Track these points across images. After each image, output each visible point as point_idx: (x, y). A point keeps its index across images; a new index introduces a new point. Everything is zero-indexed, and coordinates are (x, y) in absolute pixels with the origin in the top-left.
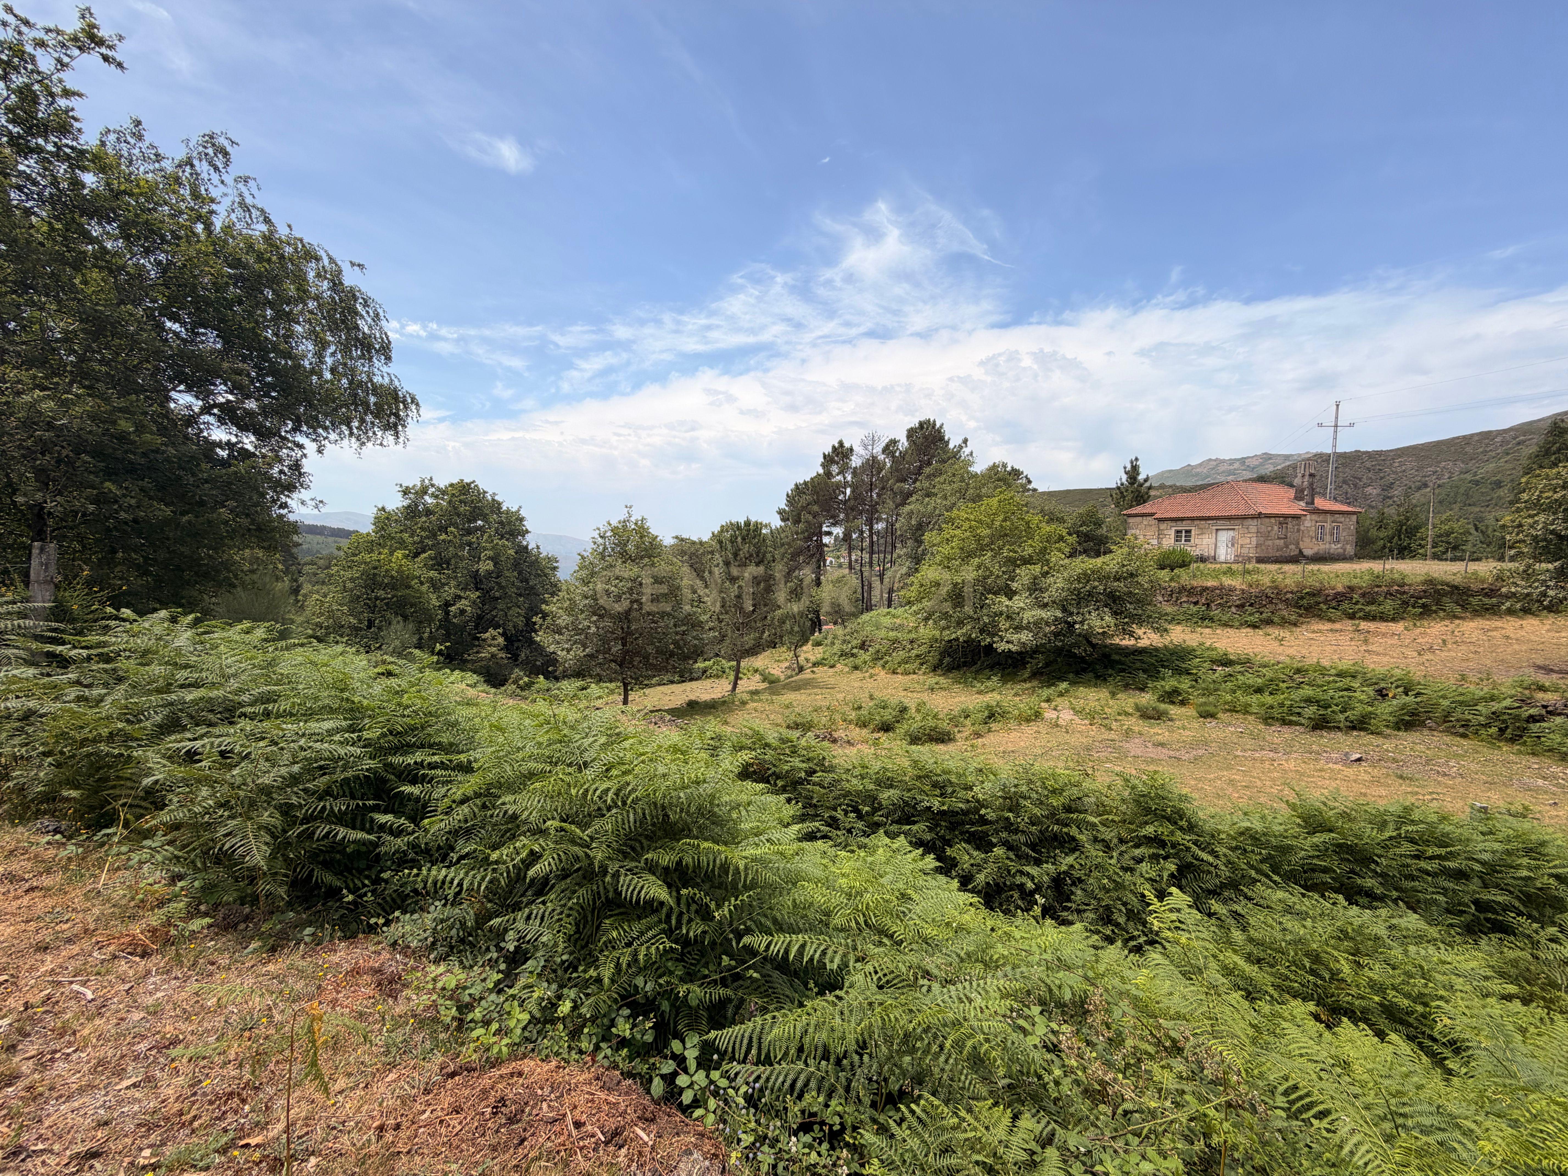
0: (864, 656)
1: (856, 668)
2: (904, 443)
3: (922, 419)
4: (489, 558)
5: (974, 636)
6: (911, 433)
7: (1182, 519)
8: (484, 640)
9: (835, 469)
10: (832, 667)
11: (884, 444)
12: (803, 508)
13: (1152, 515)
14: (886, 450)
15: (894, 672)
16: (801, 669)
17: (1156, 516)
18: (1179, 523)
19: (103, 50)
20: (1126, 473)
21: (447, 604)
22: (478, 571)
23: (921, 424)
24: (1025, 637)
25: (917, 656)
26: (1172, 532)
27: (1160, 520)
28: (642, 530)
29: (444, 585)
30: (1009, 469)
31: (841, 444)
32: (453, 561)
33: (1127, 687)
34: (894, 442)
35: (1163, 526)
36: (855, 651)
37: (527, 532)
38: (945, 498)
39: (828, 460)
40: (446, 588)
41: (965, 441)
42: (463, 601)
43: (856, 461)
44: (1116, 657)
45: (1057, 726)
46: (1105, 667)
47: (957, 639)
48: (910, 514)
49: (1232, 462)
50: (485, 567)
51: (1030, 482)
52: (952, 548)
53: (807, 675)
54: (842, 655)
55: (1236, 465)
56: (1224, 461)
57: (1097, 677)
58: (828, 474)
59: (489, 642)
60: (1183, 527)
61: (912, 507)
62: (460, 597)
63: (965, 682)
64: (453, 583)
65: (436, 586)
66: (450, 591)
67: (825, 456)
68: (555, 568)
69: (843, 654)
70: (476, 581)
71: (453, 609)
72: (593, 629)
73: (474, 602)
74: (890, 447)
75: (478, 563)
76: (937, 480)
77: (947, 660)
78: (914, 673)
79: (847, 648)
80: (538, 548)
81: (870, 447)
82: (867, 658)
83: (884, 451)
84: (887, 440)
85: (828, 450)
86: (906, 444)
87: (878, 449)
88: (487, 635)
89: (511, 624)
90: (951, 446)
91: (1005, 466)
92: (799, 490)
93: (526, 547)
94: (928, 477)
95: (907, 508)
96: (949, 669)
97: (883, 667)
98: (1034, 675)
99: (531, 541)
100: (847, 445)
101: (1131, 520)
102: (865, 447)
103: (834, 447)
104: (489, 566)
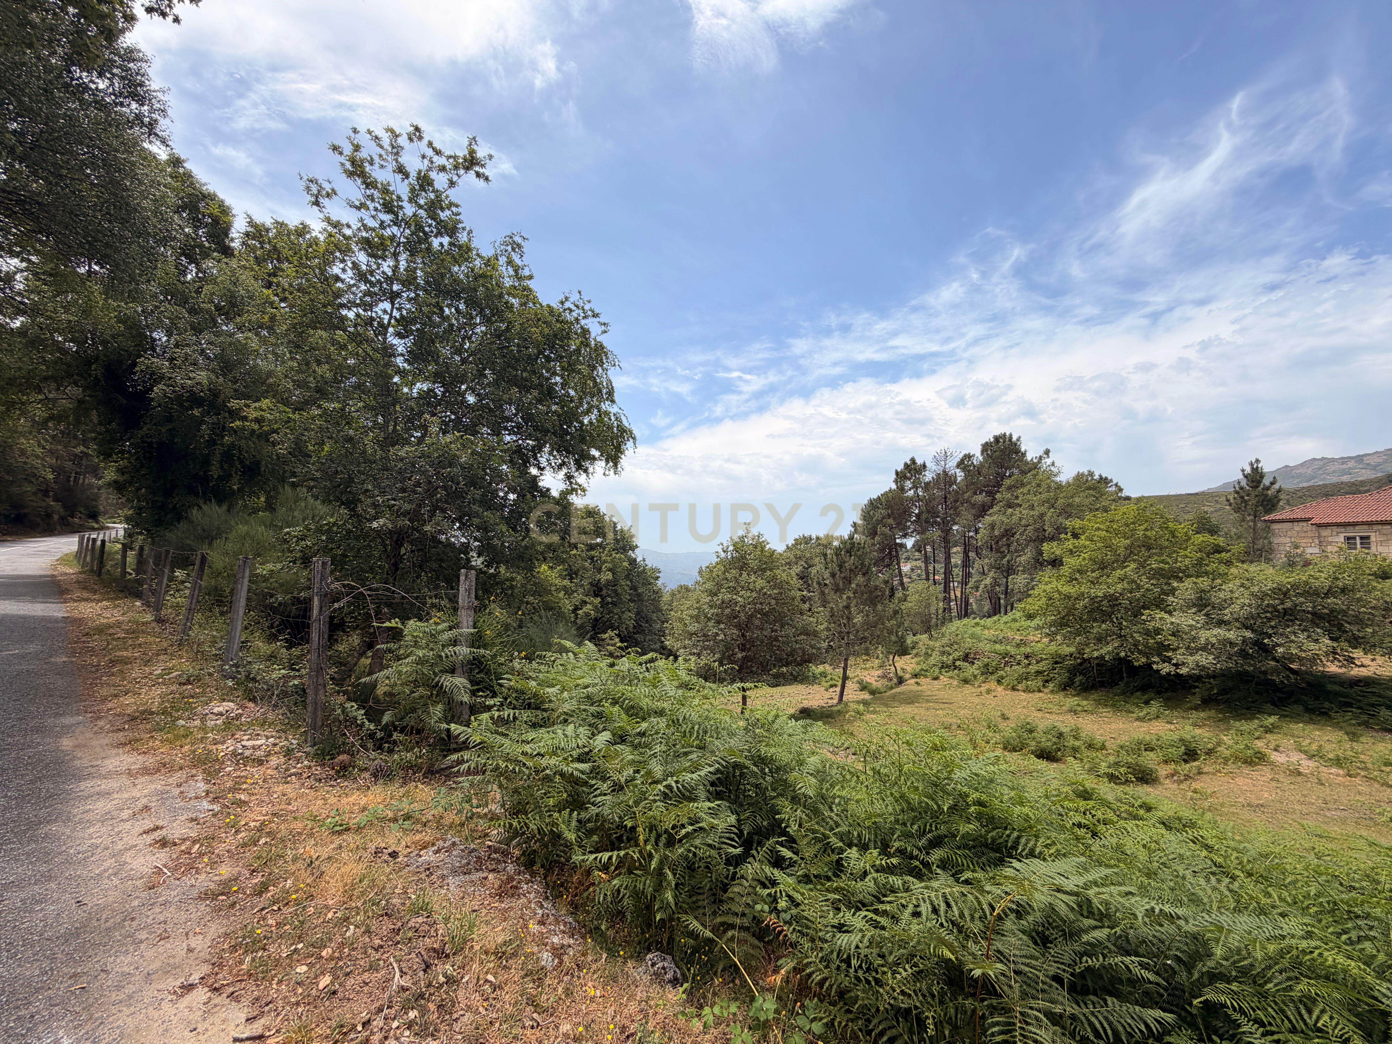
0: (971, 670)
1: (966, 681)
2: (978, 457)
3: (997, 433)
4: (610, 570)
5: (1123, 654)
6: (986, 447)
7: (1354, 524)
8: (603, 640)
9: (908, 484)
10: (936, 679)
11: (958, 460)
12: (880, 522)
13: (1308, 520)
14: (960, 464)
15: (1014, 689)
16: (901, 681)
17: (1313, 521)
18: (1348, 528)
19: (477, 169)
20: (1246, 477)
21: (576, 609)
22: (599, 580)
23: (997, 439)
24: (1205, 659)
25: (1038, 673)
26: (1341, 538)
27: (1319, 526)
28: (759, 545)
29: (573, 592)
30: (1096, 477)
31: (913, 461)
32: (580, 573)
33: (1366, 725)
34: (968, 457)
35: (1325, 532)
36: (958, 663)
37: (637, 547)
38: (1032, 507)
39: (900, 476)
40: (575, 595)
41: (1047, 452)
42: (589, 606)
43: (928, 476)
44: (1330, 687)
45: (1299, 774)
46: (1317, 698)
47: (1102, 657)
48: (992, 526)
49: (1344, 460)
50: (606, 576)
51: (1121, 490)
52: (1084, 559)
53: (910, 685)
54: (942, 667)
55: (1351, 464)
56: (1333, 460)
57: (1308, 710)
58: (902, 489)
59: (608, 641)
60: (1357, 533)
61: (995, 518)
62: (585, 603)
63: (1113, 706)
64: (581, 590)
65: (568, 592)
66: (578, 597)
67: (897, 473)
68: (658, 578)
69: (944, 666)
70: (597, 589)
71: (580, 612)
72: (721, 637)
73: (596, 607)
74: (965, 462)
75: (599, 573)
76: (1020, 491)
77: (1078, 679)
78: (1040, 691)
79: (948, 660)
80: (644, 560)
81: (943, 463)
82: (976, 672)
83: (958, 466)
84: (961, 456)
85: (900, 467)
86: (981, 458)
87: (952, 464)
88: (607, 635)
89: (624, 626)
90: (1029, 457)
91: (1091, 474)
92: (873, 505)
93: (635, 560)
94: (1009, 488)
95: (988, 519)
96: (1086, 689)
97: (999, 682)
98: (1207, 702)
99: (638, 555)
100: (919, 462)
101: (1275, 526)
102: (937, 463)
103: (906, 464)
104: (610, 576)
